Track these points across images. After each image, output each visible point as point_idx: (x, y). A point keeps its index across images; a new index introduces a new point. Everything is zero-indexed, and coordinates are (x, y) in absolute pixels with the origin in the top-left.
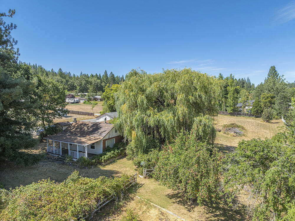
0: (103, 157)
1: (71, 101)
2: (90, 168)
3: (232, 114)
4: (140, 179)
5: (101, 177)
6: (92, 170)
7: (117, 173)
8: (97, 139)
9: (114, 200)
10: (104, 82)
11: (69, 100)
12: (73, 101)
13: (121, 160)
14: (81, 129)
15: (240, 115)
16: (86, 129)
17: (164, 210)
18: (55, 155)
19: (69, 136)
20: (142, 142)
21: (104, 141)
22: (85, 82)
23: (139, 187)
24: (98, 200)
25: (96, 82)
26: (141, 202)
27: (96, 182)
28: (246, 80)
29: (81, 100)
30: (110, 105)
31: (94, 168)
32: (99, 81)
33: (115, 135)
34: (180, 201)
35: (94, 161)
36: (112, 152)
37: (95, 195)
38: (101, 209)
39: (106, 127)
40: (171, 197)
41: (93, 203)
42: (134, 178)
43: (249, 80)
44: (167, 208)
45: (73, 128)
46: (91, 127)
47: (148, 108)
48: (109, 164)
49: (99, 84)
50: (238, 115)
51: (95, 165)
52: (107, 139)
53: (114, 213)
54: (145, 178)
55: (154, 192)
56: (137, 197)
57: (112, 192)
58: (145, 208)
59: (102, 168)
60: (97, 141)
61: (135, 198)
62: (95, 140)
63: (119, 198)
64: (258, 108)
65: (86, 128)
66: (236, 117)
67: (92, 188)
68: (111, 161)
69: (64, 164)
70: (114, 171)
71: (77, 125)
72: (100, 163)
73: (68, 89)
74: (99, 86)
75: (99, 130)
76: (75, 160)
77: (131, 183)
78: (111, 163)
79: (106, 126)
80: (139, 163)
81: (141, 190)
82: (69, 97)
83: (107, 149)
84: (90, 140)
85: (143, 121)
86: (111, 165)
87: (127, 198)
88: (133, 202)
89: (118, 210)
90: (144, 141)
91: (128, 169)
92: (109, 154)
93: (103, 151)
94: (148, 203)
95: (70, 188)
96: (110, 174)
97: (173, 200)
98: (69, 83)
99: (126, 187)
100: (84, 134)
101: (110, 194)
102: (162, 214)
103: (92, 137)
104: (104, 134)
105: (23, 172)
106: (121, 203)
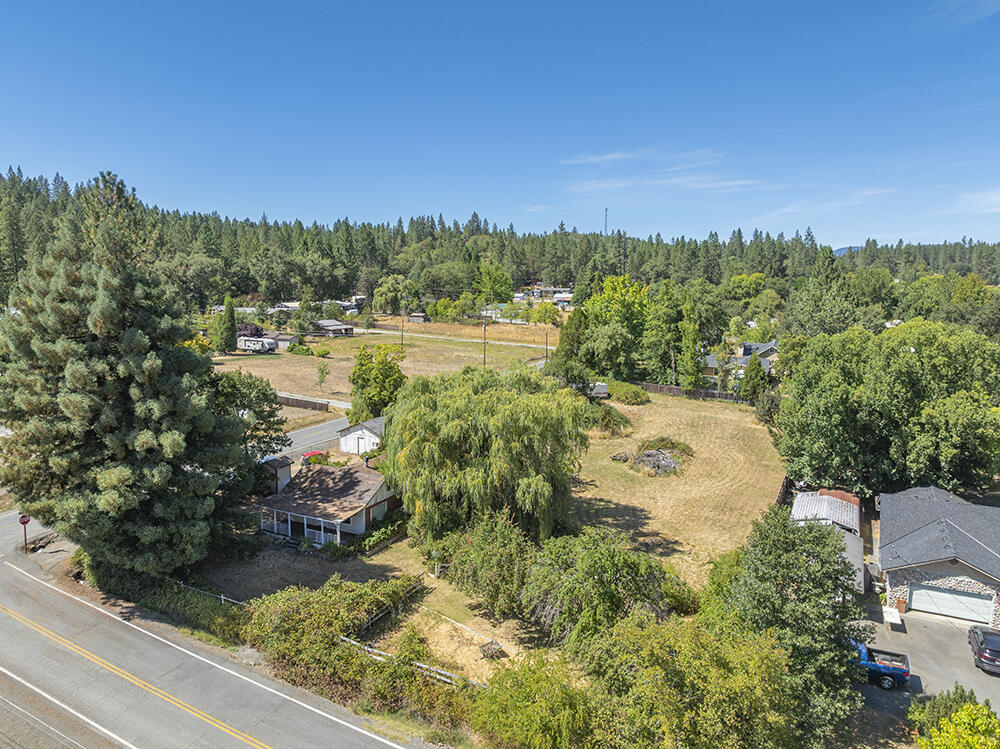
0: (367, 541)
1: (253, 347)
2: (346, 561)
3: (691, 394)
4: (430, 580)
5: (371, 581)
6: (350, 565)
7: (394, 569)
8: (356, 508)
9: (390, 612)
10: (342, 262)
11: (248, 343)
12: (258, 347)
13: (400, 543)
14: (322, 482)
15: (713, 396)
16: (331, 484)
17: (458, 625)
18: (277, 536)
19: (300, 498)
20: (433, 519)
21: (368, 510)
22: (282, 267)
23: (427, 593)
24: (369, 612)
25: (319, 267)
26: (428, 615)
27: (366, 588)
28: (803, 238)
29: (281, 340)
30: (370, 399)
31: (353, 560)
32: (326, 262)
33: (387, 495)
34: (485, 614)
35: (352, 548)
36: (383, 530)
37: (366, 606)
38: (372, 624)
39: (370, 482)
40: (473, 608)
41: (363, 616)
42: (419, 579)
43: (812, 237)
44: (464, 623)
45: (305, 481)
46: (340, 480)
47: (442, 464)
48: (377, 553)
49: (326, 273)
50: (707, 397)
51: (353, 555)
52: (371, 507)
53: (390, 629)
54: (439, 578)
55: (449, 601)
56: (424, 608)
57: (387, 602)
58: (433, 622)
59: (368, 561)
60: (356, 511)
61: (420, 610)
62: (351, 509)
63: (397, 609)
64: (756, 380)
65: (331, 482)
66: (700, 402)
67: (361, 596)
68: (381, 547)
69: (298, 553)
70: (387, 566)
71: (310, 474)
72: (363, 553)
73: (232, 291)
74: (327, 280)
75: (357, 488)
76: (319, 547)
77: (414, 588)
78: (381, 550)
79: (368, 479)
80: (429, 553)
81: (429, 598)
82: (246, 333)
83: (373, 525)
84: (343, 510)
85: (433, 484)
86: (381, 555)
87: (408, 610)
88: (417, 615)
89: (396, 625)
90: (436, 517)
91: (410, 562)
92: (377, 535)
93: (367, 529)
94: (438, 617)
95: (330, 597)
96: (382, 573)
97: (476, 612)
98: (233, 270)
99: (408, 593)
100: (329, 495)
101: (384, 604)
102: (456, 629)
103: (346, 502)
104: (367, 497)
105: (236, 571)
106: (399, 617)
